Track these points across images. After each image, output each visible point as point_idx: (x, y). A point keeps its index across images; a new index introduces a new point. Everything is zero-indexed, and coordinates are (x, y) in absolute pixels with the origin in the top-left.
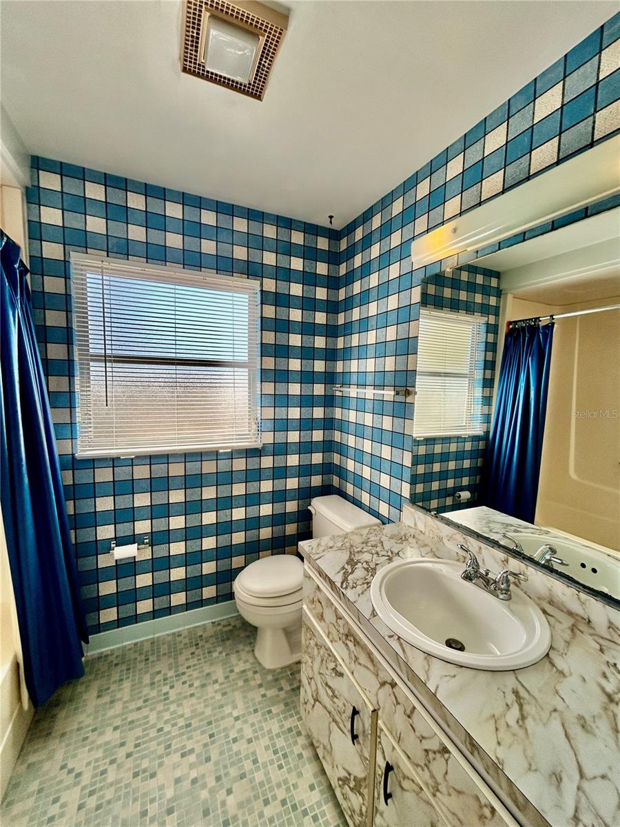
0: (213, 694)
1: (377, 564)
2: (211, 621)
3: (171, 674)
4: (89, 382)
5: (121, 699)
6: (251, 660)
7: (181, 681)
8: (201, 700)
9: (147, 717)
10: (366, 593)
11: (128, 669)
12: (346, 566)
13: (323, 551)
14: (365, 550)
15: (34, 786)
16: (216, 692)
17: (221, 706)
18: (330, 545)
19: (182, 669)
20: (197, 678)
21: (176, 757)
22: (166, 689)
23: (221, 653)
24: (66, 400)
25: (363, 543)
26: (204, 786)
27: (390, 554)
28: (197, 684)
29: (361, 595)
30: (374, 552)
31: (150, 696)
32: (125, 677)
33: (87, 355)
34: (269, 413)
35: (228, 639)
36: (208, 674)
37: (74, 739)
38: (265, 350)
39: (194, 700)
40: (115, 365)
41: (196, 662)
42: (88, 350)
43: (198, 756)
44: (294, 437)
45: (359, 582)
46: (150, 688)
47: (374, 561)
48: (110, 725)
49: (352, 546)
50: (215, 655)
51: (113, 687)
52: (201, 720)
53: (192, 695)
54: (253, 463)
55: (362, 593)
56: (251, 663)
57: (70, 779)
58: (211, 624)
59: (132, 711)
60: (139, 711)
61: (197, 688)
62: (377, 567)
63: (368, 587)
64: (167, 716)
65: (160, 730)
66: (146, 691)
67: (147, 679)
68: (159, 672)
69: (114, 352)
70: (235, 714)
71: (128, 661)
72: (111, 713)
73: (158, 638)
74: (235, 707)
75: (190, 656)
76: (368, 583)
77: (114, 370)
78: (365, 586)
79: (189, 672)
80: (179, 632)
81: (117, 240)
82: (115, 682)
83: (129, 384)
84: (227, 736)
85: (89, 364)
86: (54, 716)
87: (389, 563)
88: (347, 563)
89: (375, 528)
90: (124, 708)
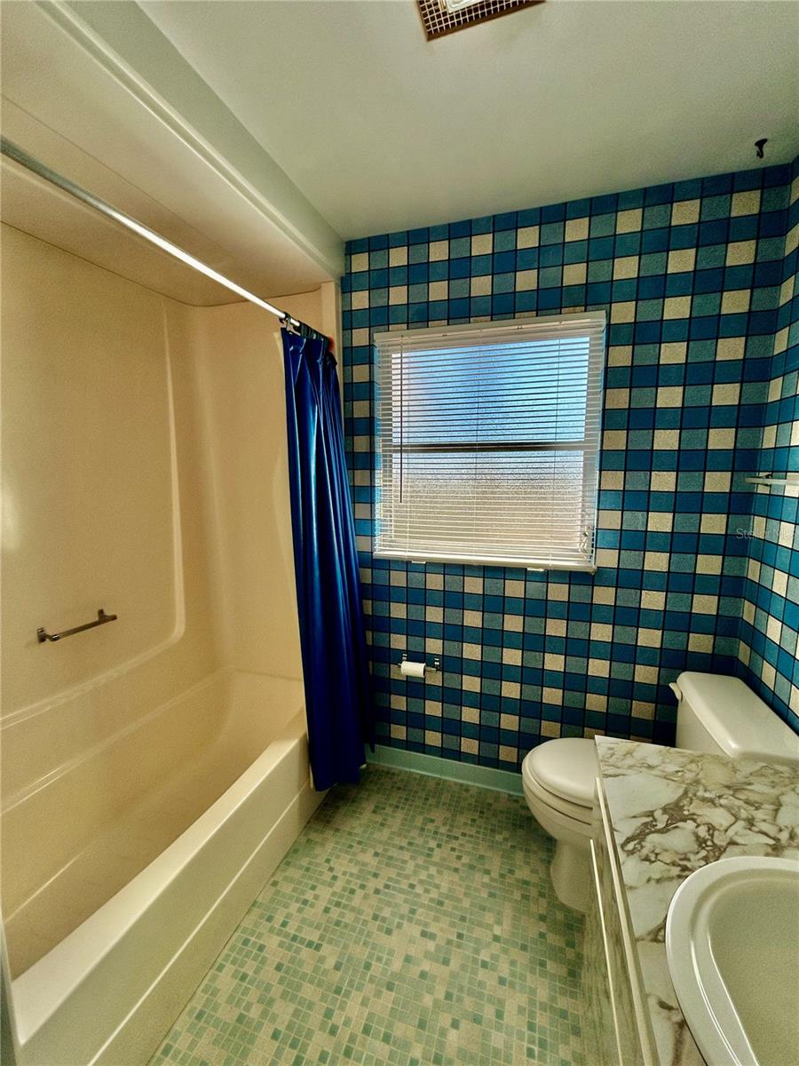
0: (480, 887)
1: (732, 843)
2: (507, 792)
3: (443, 830)
4: (391, 476)
5: (390, 827)
6: (542, 875)
7: (450, 846)
8: (464, 884)
9: (405, 862)
10: (667, 884)
11: (407, 799)
12: (658, 814)
13: (630, 767)
14: (723, 801)
15: (305, 862)
16: (484, 885)
17: (483, 909)
18: (651, 762)
19: (456, 832)
20: (468, 853)
21: (416, 931)
22: (433, 844)
23: (506, 839)
24: (366, 494)
25: (728, 787)
26: (430, 990)
27: (784, 836)
28: (465, 860)
29: (653, 882)
30: (744, 814)
31: (416, 842)
32: (401, 805)
33: (390, 446)
34: (613, 520)
35: (521, 827)
36: (482, 857)
37: (344, 841)
38: (609, 419)
39: (456, 878)
40: (411, 455)
41: (473, 833)
42: (391, 441)
43: (438, 948)
44: (657, 562)
45: (667, 858)
46: (418, 832)
47: (730, 833)
48: (374, 847)
49: (697, 782)
50: (499, 838)
51: (389, 810)
52: (455, 908)
53: (456, 870)
54: (580, 594)
55: (658, 881)
56: (540, 878)
57: (327, 876)
58: (507, 796)
59: (394, 846)
60: (400, 851)
61: (464, 865)
62: (731, 849)
63: (679, 877)
64: (423, 876)
65: (412, 886)
66: (414, 833)
67: (419, 821)
68: (432, 821)
69: (412, 440)
70: (497, 931)
71: (409, 791)
72: (377, 835)
73: (445, 781)
74: (499, 922)
75: (469, 822)
76: (685, 869)
77: (411, 461)
78: (676, 871)
79: (462, 840)
80: (468, 786)
81: (417, 306)
82: (390, 805)
83: (430, 477)
84: (477, 951)
85: (391, 456)
86: (338, 808)
87: (767, 855)
88: (665, 810)
89: (779, 768)
90: (389, 838)
